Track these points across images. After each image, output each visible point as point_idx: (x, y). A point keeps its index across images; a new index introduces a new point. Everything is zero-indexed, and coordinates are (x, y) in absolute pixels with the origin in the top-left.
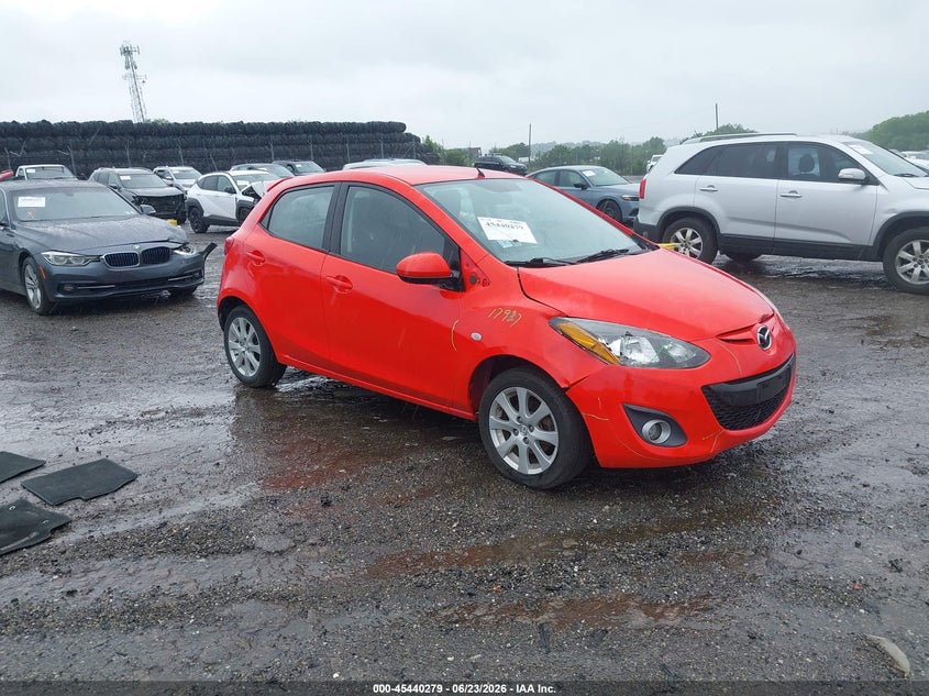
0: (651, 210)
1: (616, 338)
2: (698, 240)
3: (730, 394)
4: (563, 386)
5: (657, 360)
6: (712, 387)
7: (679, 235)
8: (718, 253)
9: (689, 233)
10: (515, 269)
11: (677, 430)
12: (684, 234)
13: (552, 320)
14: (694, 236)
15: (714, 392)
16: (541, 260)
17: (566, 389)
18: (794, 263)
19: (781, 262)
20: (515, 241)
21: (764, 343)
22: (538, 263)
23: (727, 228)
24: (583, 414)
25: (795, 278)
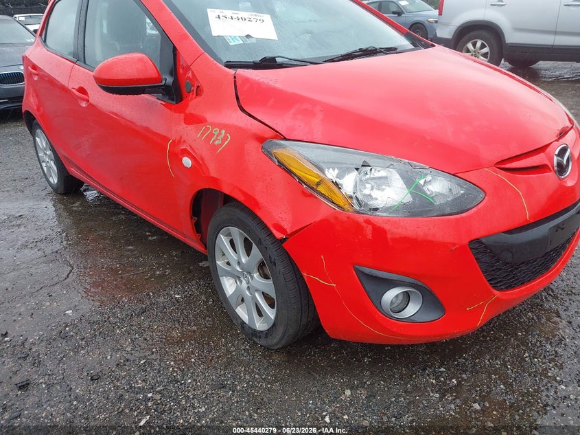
0: (447, 25)
1: (348, 170)
2: (486, 50)
3: (510, 248)
4: (279, 235)
5: (408, 199)
6: (483, 240)
7: (470, 46)
8: (503, 60)
9: (479, 44)
10: (232, 71)
11: (430, 299)
12: (474, 45)
13: (266, 145)
14: (483, 46)
15: (486, 247)
16: (273, 59)
17: (282, 241)
18: (565, 68)
19: (555, 68)
20: (248, 36)
21: (562, 169)
22: (269, 63)
23: (512, 37)
24: (305, 274)
25: (568, 81)
